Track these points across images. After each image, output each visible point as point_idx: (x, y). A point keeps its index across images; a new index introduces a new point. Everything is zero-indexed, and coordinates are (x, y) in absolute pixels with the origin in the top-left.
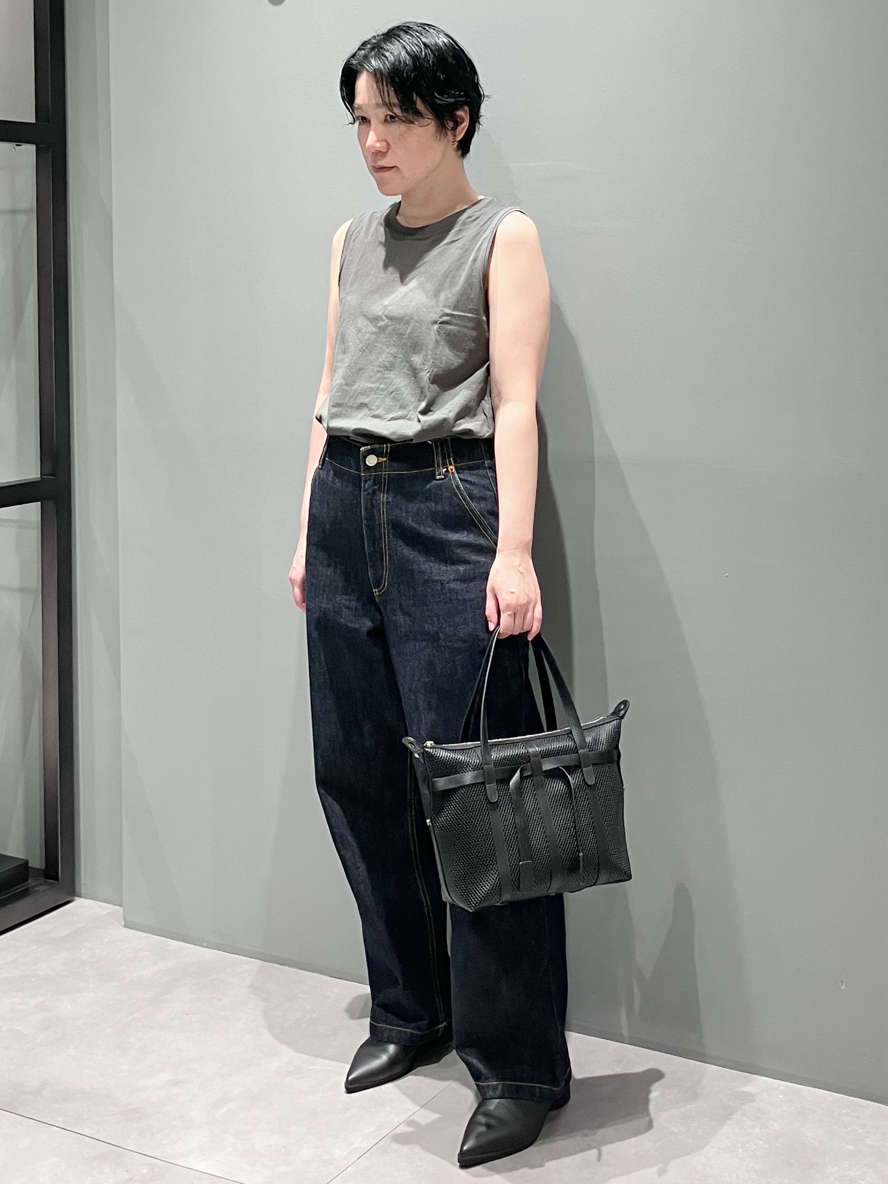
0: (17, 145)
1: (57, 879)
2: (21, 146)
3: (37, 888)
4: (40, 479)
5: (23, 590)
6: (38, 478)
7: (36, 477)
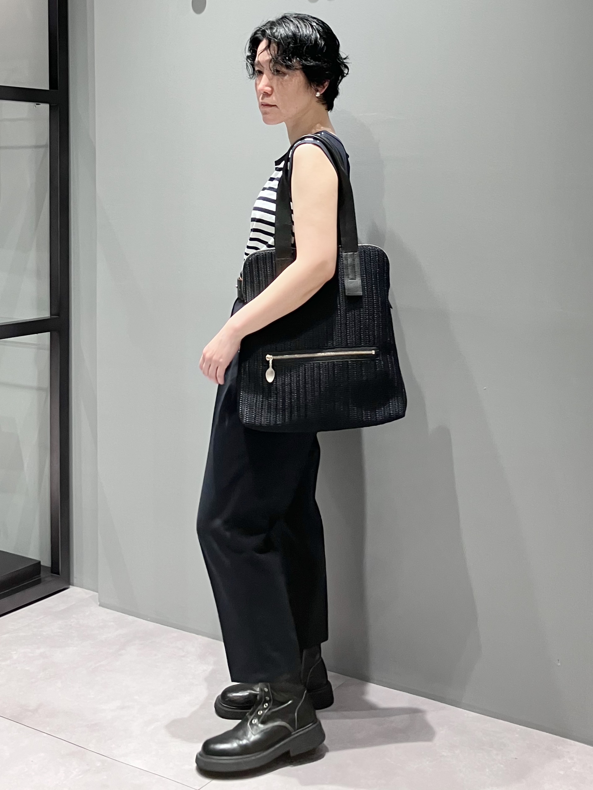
0: (37, 104)
1: (58, 574)
2: (40, 105)
3: (46, 579)
4: (49, 318)
5: (39, 389)
6: (49, 317)
7: (47, 316)
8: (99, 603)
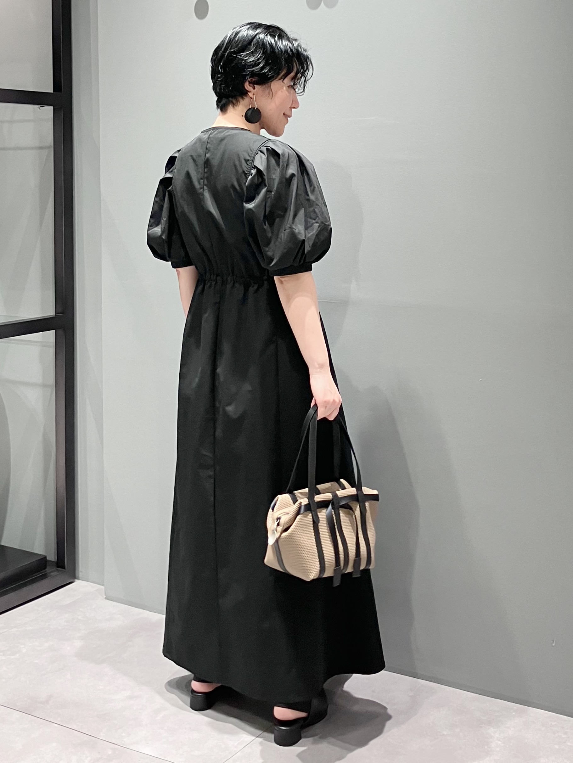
0: (41, 107)
1: (63, 567)
2: (44, 107)
3: (52, 574)
4: (54, 316)
7: (52, 314)
8: (105, 597)
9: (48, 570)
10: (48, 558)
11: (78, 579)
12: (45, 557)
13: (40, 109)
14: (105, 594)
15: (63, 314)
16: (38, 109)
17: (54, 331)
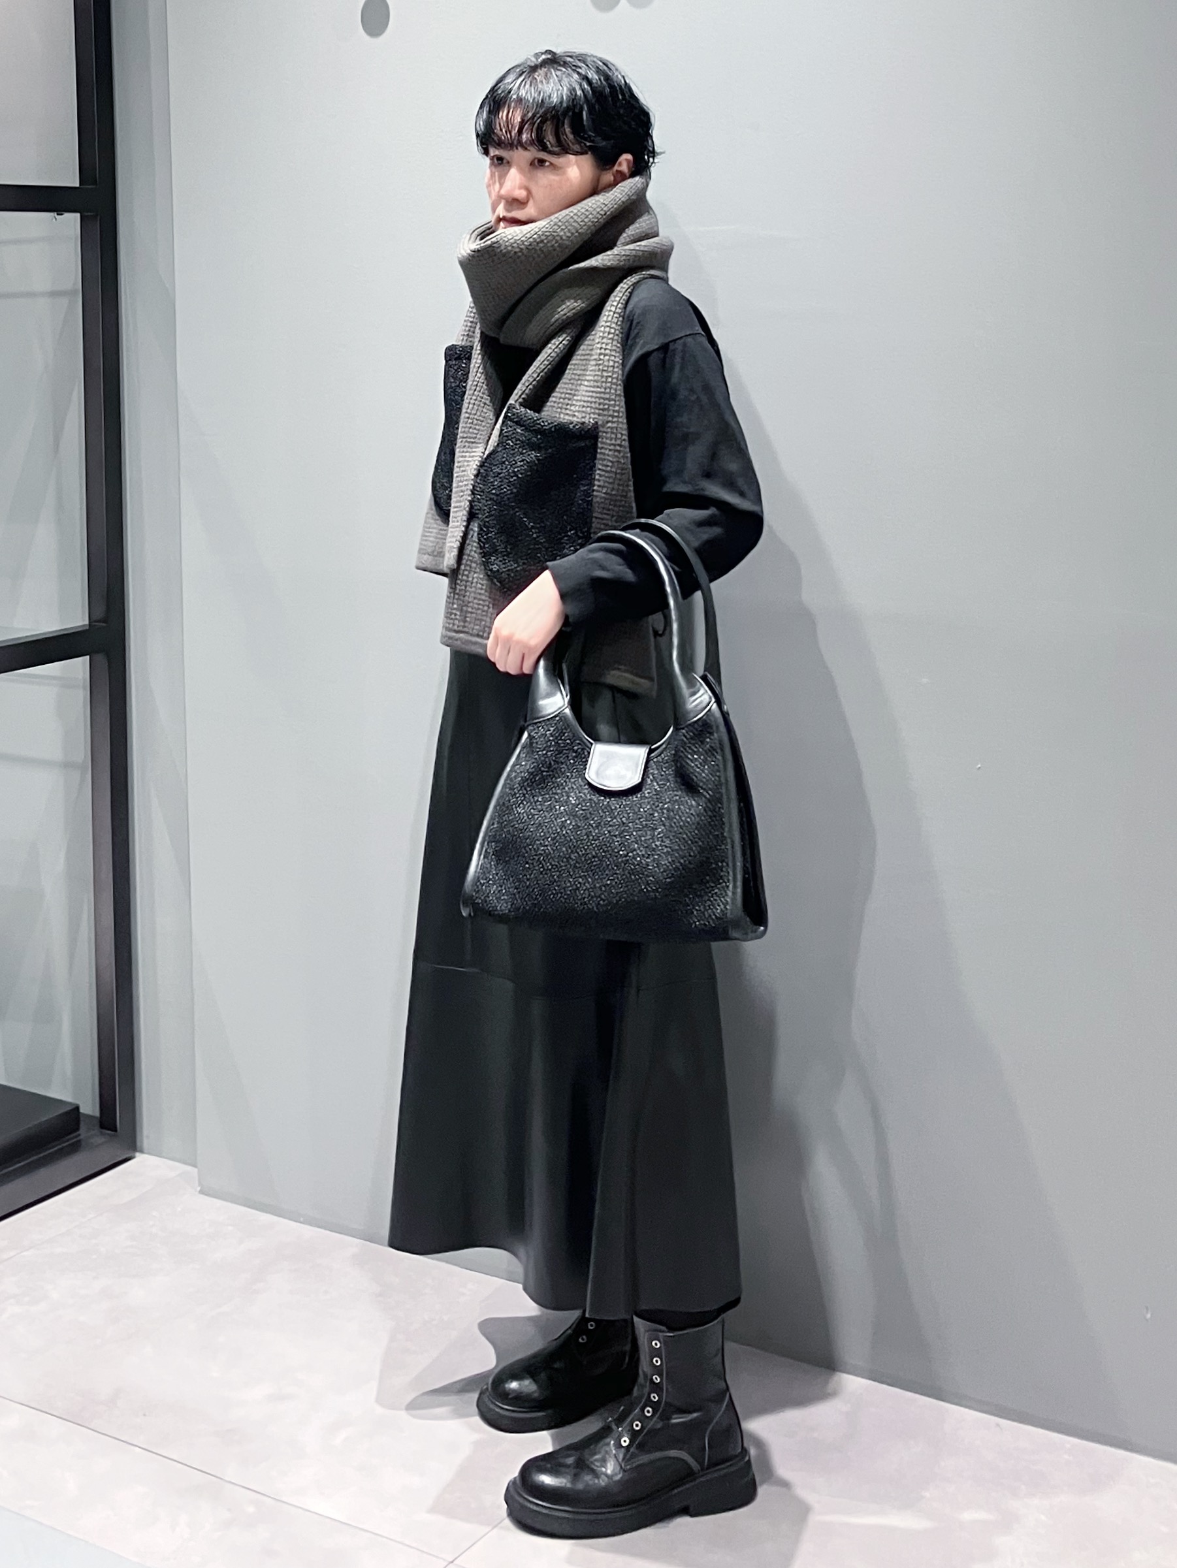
0: (58, 214)
1: (115, 1130)
2: (63, 216)
3: (92, 1140)
4: (87, 628)
5: (67, 765)
6: (84, 625)
7: (80, 623)
8: (199, 1189)
9: (83, 1132)
10: (82, 1111)
11: (142, 1151)
12: (77, 1108)
13: (56, 219)
14: (200, 1184)
15: (103, 622)
16: (52, 219)
17: (88, 657)
